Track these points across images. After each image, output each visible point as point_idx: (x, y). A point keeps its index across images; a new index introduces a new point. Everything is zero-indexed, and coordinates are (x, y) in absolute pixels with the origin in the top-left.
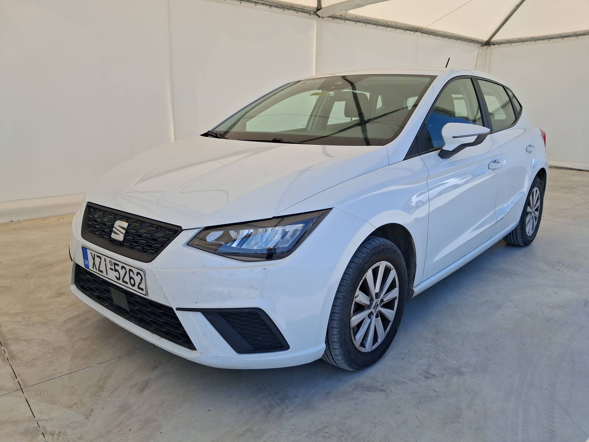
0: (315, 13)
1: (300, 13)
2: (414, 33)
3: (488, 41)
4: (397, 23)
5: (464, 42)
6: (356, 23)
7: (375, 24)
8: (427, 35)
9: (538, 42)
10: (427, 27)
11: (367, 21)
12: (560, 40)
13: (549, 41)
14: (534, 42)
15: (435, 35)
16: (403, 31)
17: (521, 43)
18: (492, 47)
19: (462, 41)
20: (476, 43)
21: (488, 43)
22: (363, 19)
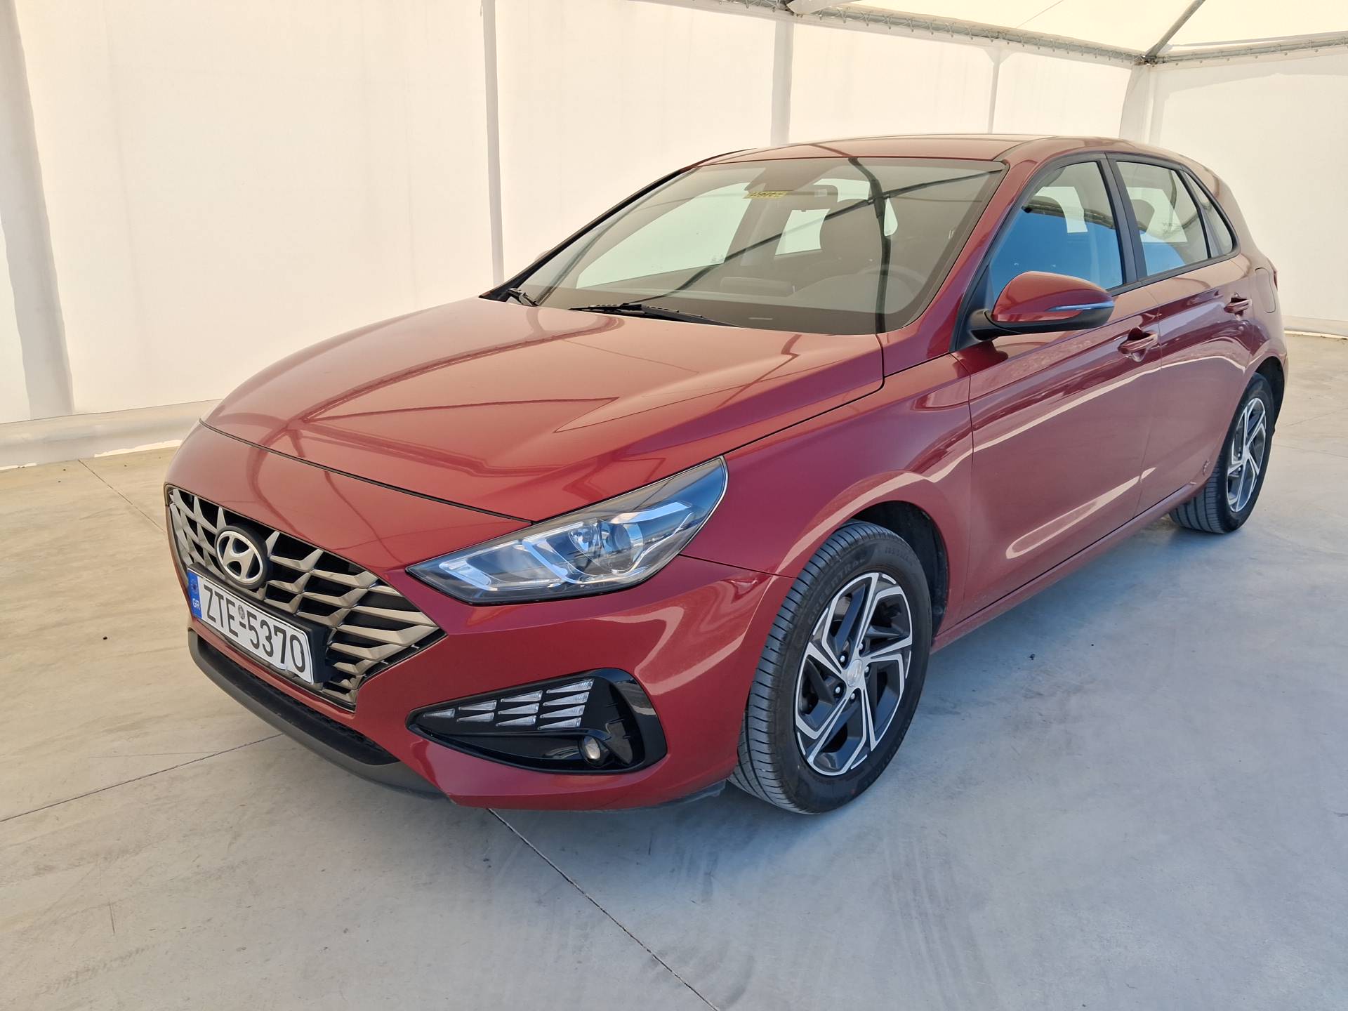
0: (784, 6)
1: (752, 8)
2: (992, 41)
3: (1153, 54)
4: (954, 22)
5: (1097, 56)
6: (868, 25)
7: (909, 26)
8: (1019, 45)
9: (1261, 57)
10: (1019, 28)
11: (892, 19)
12: (1311, 51)
13: (1286, 54)
14: (1251, 58)
15: (1036, 44)
16: (968, 38)
17: (1224, 60)
18: (1160, 67)
19: (1095, 54)
20: (1126, 59)
21: (1151, 58)
22: (883, 16)
